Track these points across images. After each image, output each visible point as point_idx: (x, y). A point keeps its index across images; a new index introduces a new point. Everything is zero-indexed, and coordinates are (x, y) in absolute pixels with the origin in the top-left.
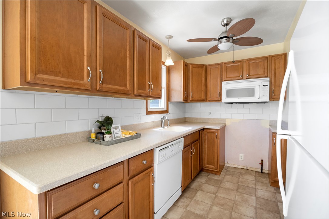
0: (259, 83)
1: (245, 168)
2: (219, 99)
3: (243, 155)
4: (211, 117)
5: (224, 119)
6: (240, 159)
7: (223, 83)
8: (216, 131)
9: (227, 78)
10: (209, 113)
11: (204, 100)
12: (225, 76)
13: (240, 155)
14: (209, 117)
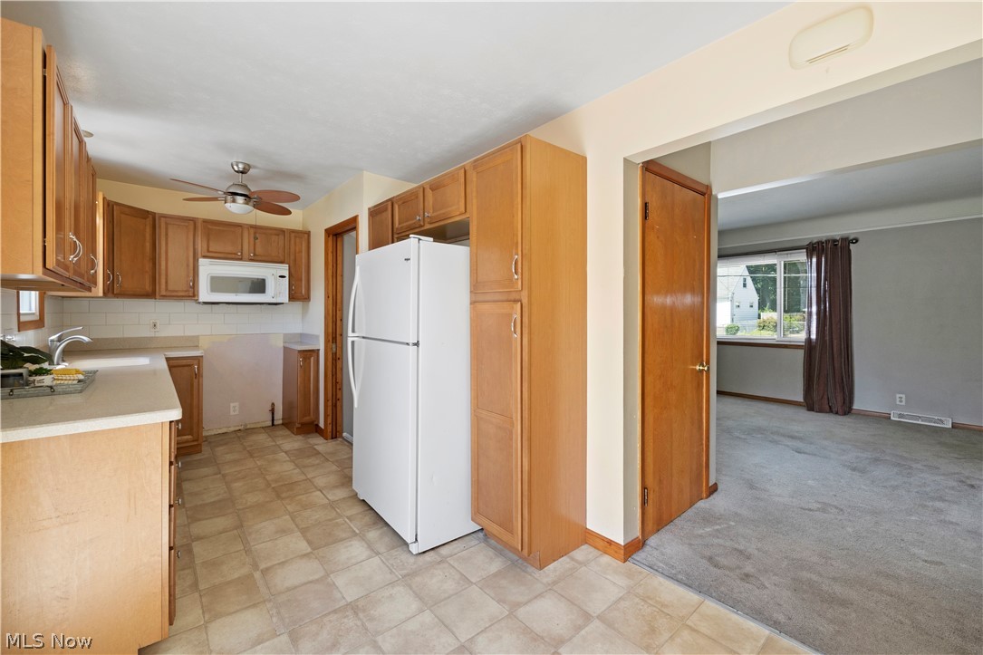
0: (273, 271)
1: (241, 428)
2: (191, 295)
3: (237, 404)
4: (157, 335)
5: (193, 337)
6: (232, 413)
7: (202, 261)
8: (196, 362)
9: (208, 251)
10: (152, 325)
11: (151, 294)
12: (206, 246)
13: (232, 405)
14: (152, 335)
